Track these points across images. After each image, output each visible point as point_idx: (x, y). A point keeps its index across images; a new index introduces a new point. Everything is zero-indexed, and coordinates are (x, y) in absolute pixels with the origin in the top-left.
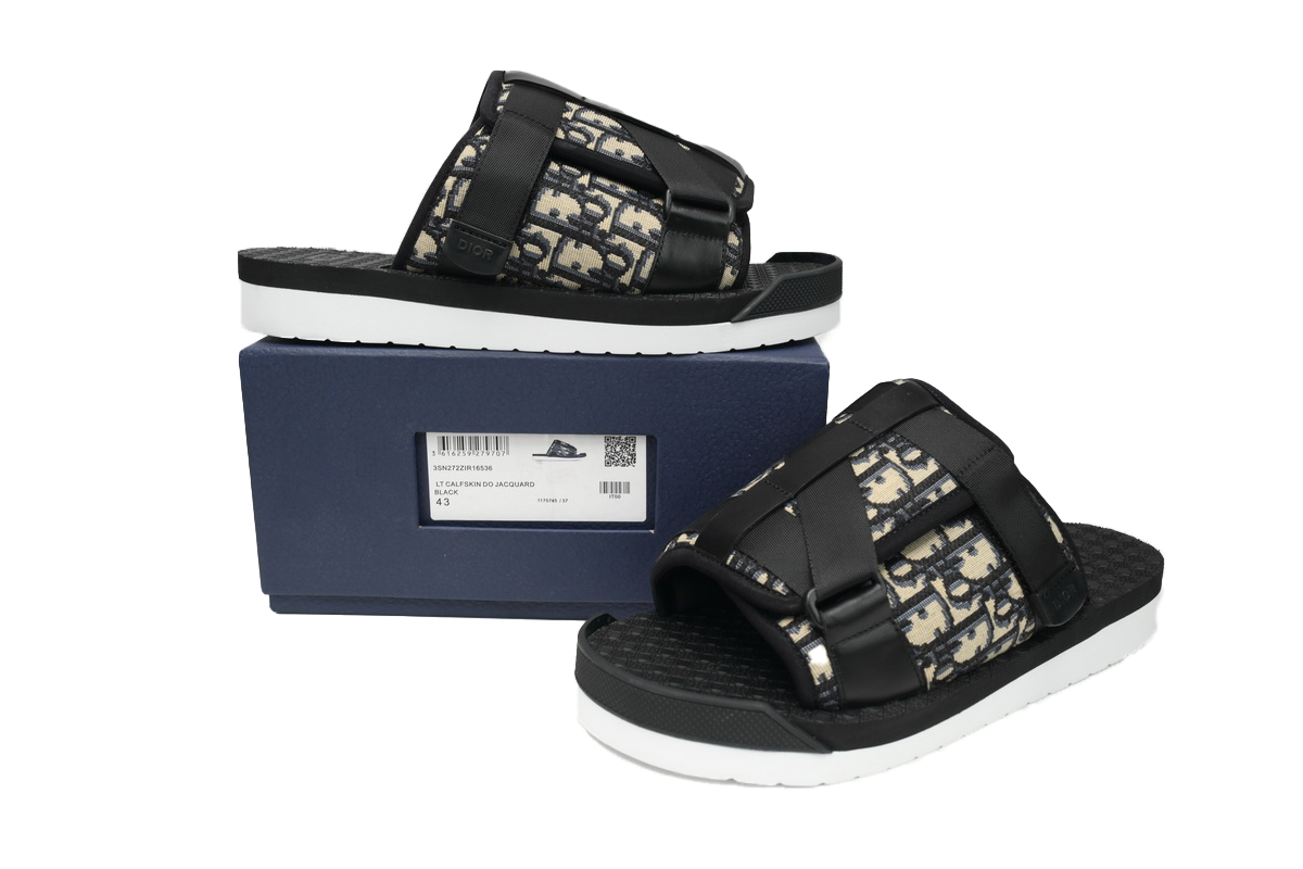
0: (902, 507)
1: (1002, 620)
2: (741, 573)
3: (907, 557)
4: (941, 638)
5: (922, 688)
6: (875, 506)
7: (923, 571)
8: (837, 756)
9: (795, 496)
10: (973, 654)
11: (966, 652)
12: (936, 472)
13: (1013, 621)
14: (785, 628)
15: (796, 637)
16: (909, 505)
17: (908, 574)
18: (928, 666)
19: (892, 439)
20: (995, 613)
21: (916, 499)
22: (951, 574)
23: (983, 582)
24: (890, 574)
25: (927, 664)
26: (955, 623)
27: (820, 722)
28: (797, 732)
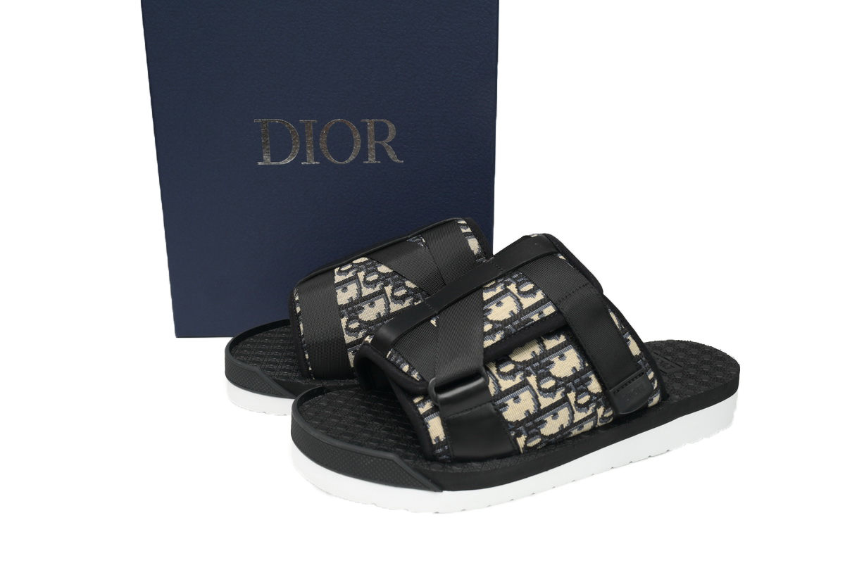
0: (511, 324)
1: (581, 407)
2: (393, 364)
3: (513, 359)
4: (530, 417)
5: (516, 451)
6: (491, 322)
7: (521, 370)
8: (446, 494)
9: (439, 313)
10: (557, 430)
11: (551, 427)
12: (541, 300)
13: (591, 408)
14: (417, 404)
15: (422, 410)
16: (516, 323)
17: (511, 371)
18: (520, 436)
19: (516, 276)
20: (576, 402)
21: (523, 319)
22: (544, 372)
23: (567, 379)
24: (498, 370)
25: (519, 434)
26: (542, 407)
27: (434, 470)
28: (416, 475)
